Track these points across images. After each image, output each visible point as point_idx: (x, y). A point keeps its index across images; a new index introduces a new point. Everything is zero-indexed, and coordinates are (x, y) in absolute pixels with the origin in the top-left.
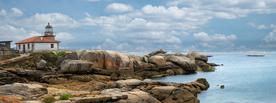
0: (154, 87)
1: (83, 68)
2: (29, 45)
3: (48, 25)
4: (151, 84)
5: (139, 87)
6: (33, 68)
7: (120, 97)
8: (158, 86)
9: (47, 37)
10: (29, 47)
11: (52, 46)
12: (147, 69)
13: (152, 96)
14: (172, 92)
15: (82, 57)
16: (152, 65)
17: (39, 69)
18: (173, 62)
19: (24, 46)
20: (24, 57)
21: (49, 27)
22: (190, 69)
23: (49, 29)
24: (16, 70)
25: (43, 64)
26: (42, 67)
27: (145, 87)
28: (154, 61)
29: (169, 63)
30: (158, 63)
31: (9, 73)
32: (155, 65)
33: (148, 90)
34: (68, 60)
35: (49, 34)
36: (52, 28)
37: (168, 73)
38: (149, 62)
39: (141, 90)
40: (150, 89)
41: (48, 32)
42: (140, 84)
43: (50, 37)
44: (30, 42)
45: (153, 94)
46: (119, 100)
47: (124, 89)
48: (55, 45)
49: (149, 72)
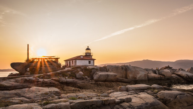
0: (160, 91)
1: (110, 78)
2: (73, 61)
3: (87, 48)
4: (158, 89)
5: (146, 91)
6: (73, 78)
7: (124, 100)
8: (164, 91)
9: (87, 56)
10: (73, 63)
11: (90, 62)
12: (158, 79)
13: (157, 99)
14: (176, 96)
15: (110, 70)
16: (162, 76)
17: (78, 79)
18: (177, 75)
19: (70, 62)
20: (68, 70)
21: (88, 49)
22: (189, 80)
23: (88, 51)
24: (59, 78)
25: (80, 75)
26: (79, 77)
27: (152, 91)
28: (163, 73)
29: (174, 75)
30: (165, 75)
31: (52, 81)
32: (164, 77)
33: (155, 93)
34: (99, 72)
35: (88, 54)
36: (90, 50)
37: (173, 82)
38: (159, 74)
39: (148, 93)
40: (156, 93)
41: (87, 53)
42: (148, 88)
43: (89, 56)
44: (74, 60)
45: (158, 97)
46: (122, 103)
47: (131, 92)
48: (92, 62)
49: (159, 81)
